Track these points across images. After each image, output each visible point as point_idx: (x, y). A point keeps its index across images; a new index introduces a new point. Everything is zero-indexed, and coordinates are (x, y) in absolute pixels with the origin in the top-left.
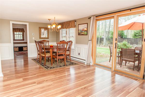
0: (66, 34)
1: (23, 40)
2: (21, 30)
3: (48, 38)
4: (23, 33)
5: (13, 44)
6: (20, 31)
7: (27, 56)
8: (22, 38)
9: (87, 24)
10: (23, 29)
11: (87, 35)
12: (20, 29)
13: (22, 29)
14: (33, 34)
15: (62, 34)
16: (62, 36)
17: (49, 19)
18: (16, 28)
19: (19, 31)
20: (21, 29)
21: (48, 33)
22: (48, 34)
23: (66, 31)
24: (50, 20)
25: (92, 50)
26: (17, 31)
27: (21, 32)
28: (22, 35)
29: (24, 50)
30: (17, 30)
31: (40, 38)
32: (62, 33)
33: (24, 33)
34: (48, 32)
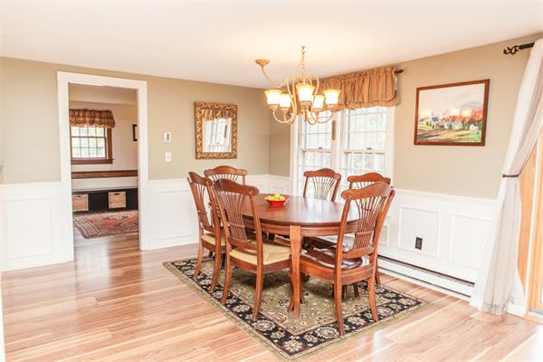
0: (333, 138)
1: (110, 161)
2: (100, 118)
3: (232, 155)
4: (109, 132)
5: (72, 178)
6: (97, 119)
7: (137, 238)
8: (102, 154)
9: (487, 82)
10: (107, 111)
11: (482, 143)
12: (95, 111)
13: (104, 115)
14: (165, 134)
15: (303, 138)
16: (303, 147)
17: (258, 62)
18: (79, 110)
19: (92, 123)
20: (100, 112)
21: (234, 132)
22: (234, 138)
23: (334, 123)
24: (267, 62)
25: (525, 231)
26: (84, 122)
27: (101, 123)
28: (103, 139)
29: (112, 206)
30: (84, 116)
31: (200, 155)
32: (303, 131)
33: (113, 129)
34: (234, 125)
